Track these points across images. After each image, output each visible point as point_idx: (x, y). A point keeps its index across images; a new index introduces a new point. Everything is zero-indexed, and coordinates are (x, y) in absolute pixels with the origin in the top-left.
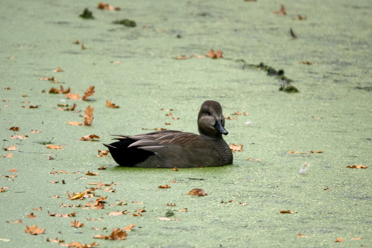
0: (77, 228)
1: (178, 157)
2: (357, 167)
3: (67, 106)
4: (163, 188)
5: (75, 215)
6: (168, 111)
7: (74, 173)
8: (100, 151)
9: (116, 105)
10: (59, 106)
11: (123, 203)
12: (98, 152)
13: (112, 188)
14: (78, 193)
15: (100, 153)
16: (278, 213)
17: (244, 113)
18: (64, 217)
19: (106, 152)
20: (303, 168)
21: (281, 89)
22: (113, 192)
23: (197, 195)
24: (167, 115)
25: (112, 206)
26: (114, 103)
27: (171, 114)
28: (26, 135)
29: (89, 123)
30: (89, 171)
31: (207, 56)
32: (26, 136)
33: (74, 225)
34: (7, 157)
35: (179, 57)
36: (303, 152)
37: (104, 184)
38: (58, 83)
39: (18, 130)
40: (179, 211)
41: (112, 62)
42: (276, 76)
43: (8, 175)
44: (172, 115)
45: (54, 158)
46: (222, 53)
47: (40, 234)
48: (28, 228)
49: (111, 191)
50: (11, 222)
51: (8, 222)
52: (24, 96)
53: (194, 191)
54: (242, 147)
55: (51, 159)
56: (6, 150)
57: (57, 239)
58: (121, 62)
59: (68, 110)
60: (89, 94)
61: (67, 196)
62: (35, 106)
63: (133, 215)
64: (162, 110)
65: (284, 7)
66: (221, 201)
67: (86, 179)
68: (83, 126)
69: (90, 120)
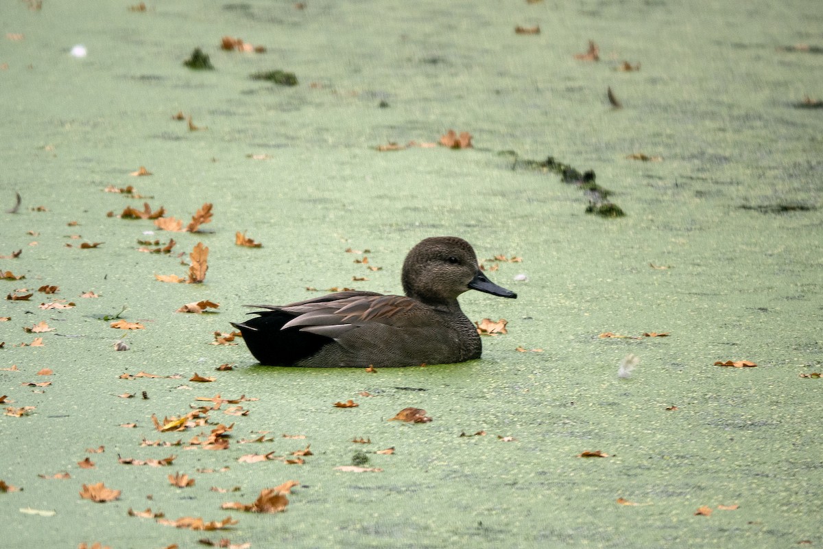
0: (181, 487)
1: (382, 346)
2: (735, 365)
3: (157, 243)
4: (344, 406)
5: (173, 462)
6: (360, 253)
7: (168, 377)
8: (218, 334)
9: (256, 243)
10: (141, 243)
11: (266, 438)
12: (214, 336)
13: (242, 408)
14: (174, 418)
15: (218, 337)
16: (576, 456)
17: (514, 258)
18: (152, 467)
19: (231, 336)
20: (625, 367)
21: (590, 210)
22: (244, 415)
23: (411, 420)
24: (358, 262)
25: (243, 443)
26: (252, 238)
27: (365, 259)
28: (71, 302)
29: (198, 278)
30: (196, 374)
31: (440, 144)
32: (72, 304)
33: (174, 482)
34: (32, 346)
35: (385, 145)
36: (630, 336)
37: (225, 399)
38: (140, 197)
39: (56, 292)
40: (378, 454)
41: (249, 156)
42: (579, 184)
43: (34, 382)
44: (367, 262)
45: (127, 347)
46: (470, 138)
47: (111, 501)
48: (86, 489)
49: (240, 413)
50: (47, 477)
51: (41, 476)
52: (70, 225)
53: (405, 413)
54: (505, 325)
55: (121, 349)
56: (29, 331)
57: (149, 511)
58: (267, 156)
59: (158, 251)
60: (202, 219)
61: (153, 423)
62: (92, 245)
63: (288, 461)
64: (348, 251)
65: (595, 47)
66: (461, 433)
67: (191, 389)
68: (187, 284)
69: (200, 271)
